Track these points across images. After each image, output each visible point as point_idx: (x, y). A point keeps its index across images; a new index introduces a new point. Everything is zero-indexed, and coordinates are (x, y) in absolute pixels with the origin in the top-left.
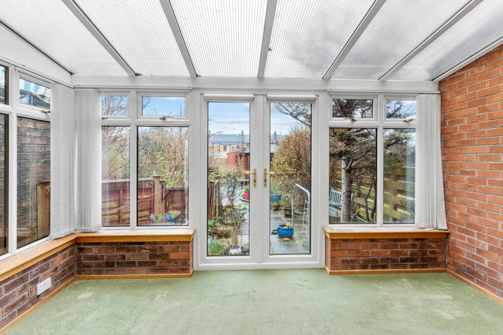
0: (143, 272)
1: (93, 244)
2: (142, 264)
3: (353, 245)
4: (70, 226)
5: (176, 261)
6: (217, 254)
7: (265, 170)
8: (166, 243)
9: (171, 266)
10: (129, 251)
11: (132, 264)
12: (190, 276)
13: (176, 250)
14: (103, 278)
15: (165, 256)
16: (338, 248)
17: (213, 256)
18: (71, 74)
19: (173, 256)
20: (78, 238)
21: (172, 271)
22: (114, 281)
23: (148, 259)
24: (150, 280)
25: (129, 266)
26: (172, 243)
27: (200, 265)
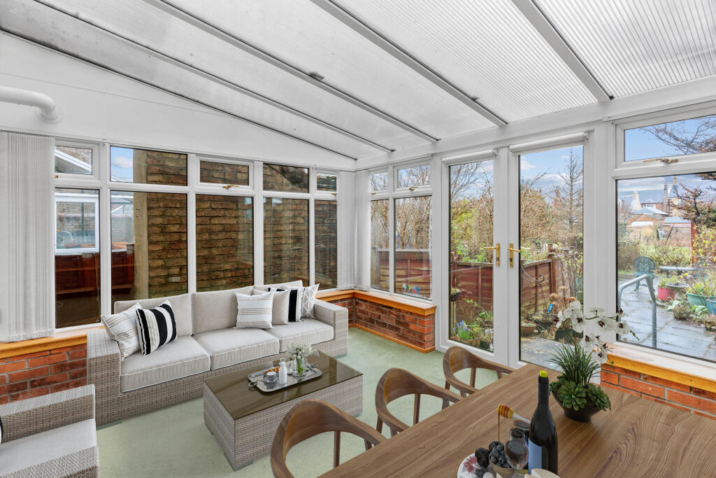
0: (391, 335)
1: (363, 300)
2: (391, 327)
3: (649, 386)
4: (351, 283)
5: (414, 333)
6: (465, 341)
7: (511, 246)
8: (407, 312)
9: (410, 336)
10: (383, 313)
11: (384, 325)
12: (426, 352)
13: (414, 322)
14: (367, 331)
15: (406, 325)
16: (615, 381)
17: (460, 342)
18: (356, 160)
19: (412, 327)
20: (354, 293)
21: (412, 342)
22: (372, 335)
23: (394, 324)
24: (393, 344)
25: (383, 326)
26: (411, 313)
27: (441, 346)
